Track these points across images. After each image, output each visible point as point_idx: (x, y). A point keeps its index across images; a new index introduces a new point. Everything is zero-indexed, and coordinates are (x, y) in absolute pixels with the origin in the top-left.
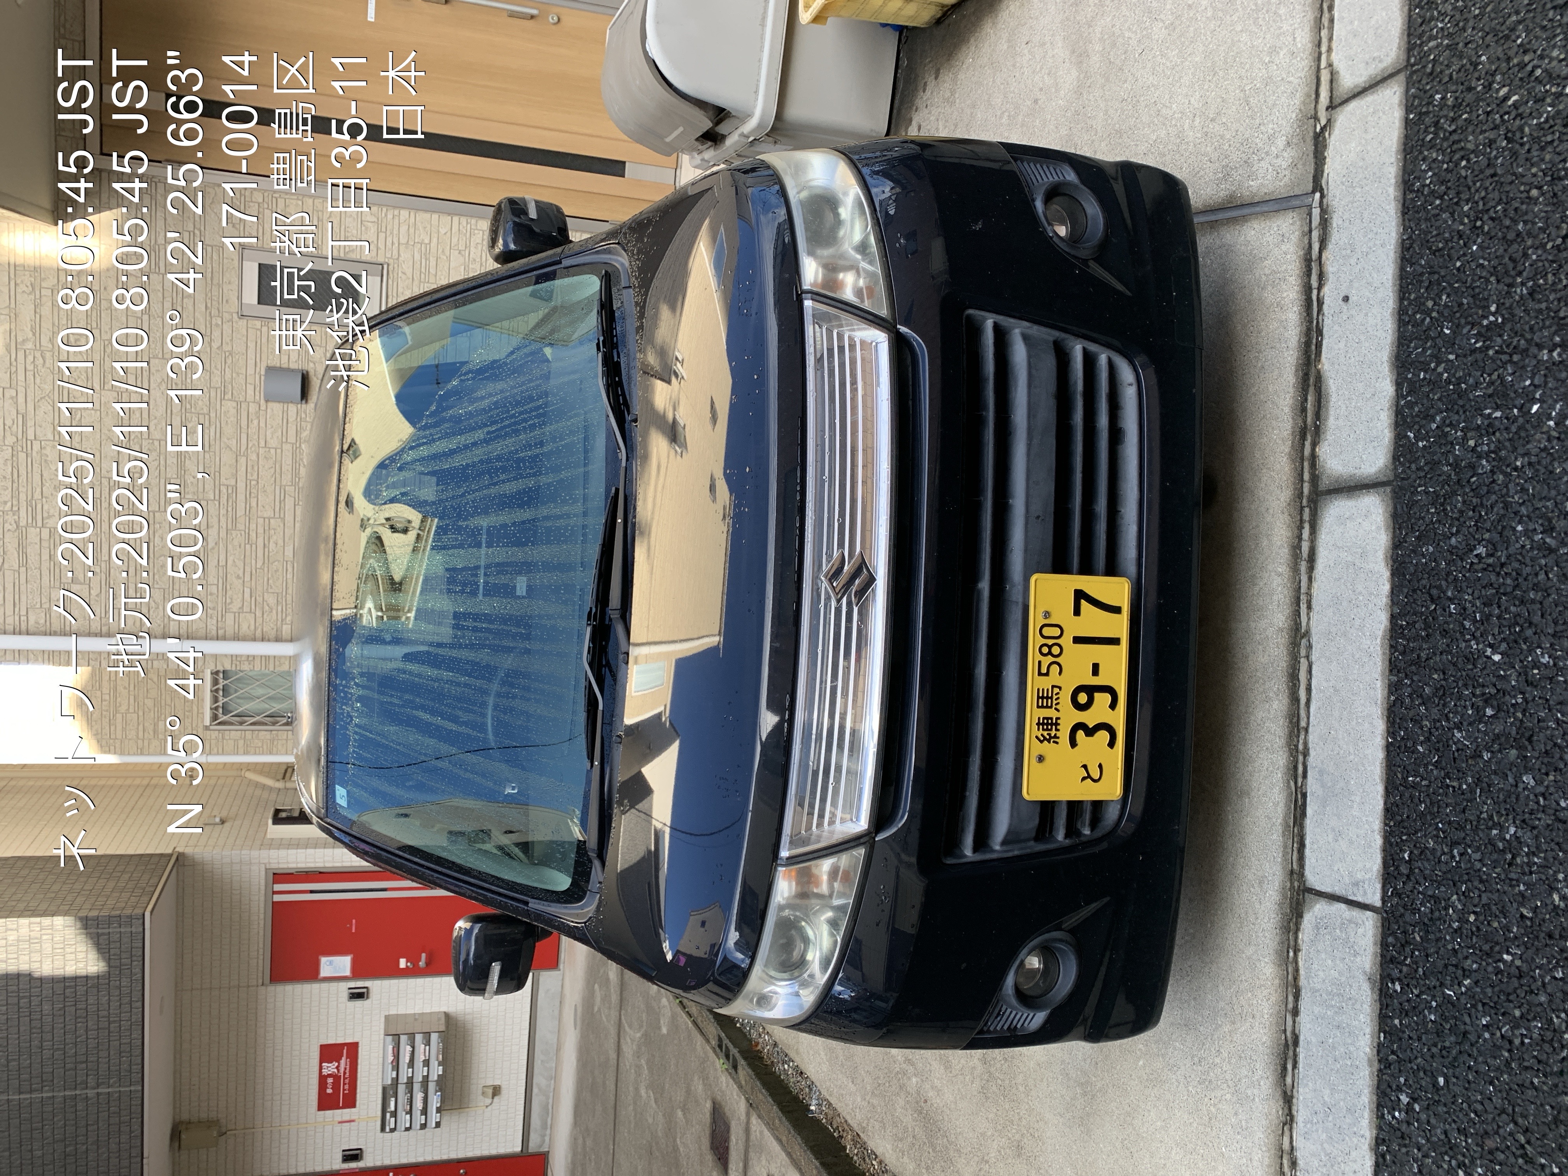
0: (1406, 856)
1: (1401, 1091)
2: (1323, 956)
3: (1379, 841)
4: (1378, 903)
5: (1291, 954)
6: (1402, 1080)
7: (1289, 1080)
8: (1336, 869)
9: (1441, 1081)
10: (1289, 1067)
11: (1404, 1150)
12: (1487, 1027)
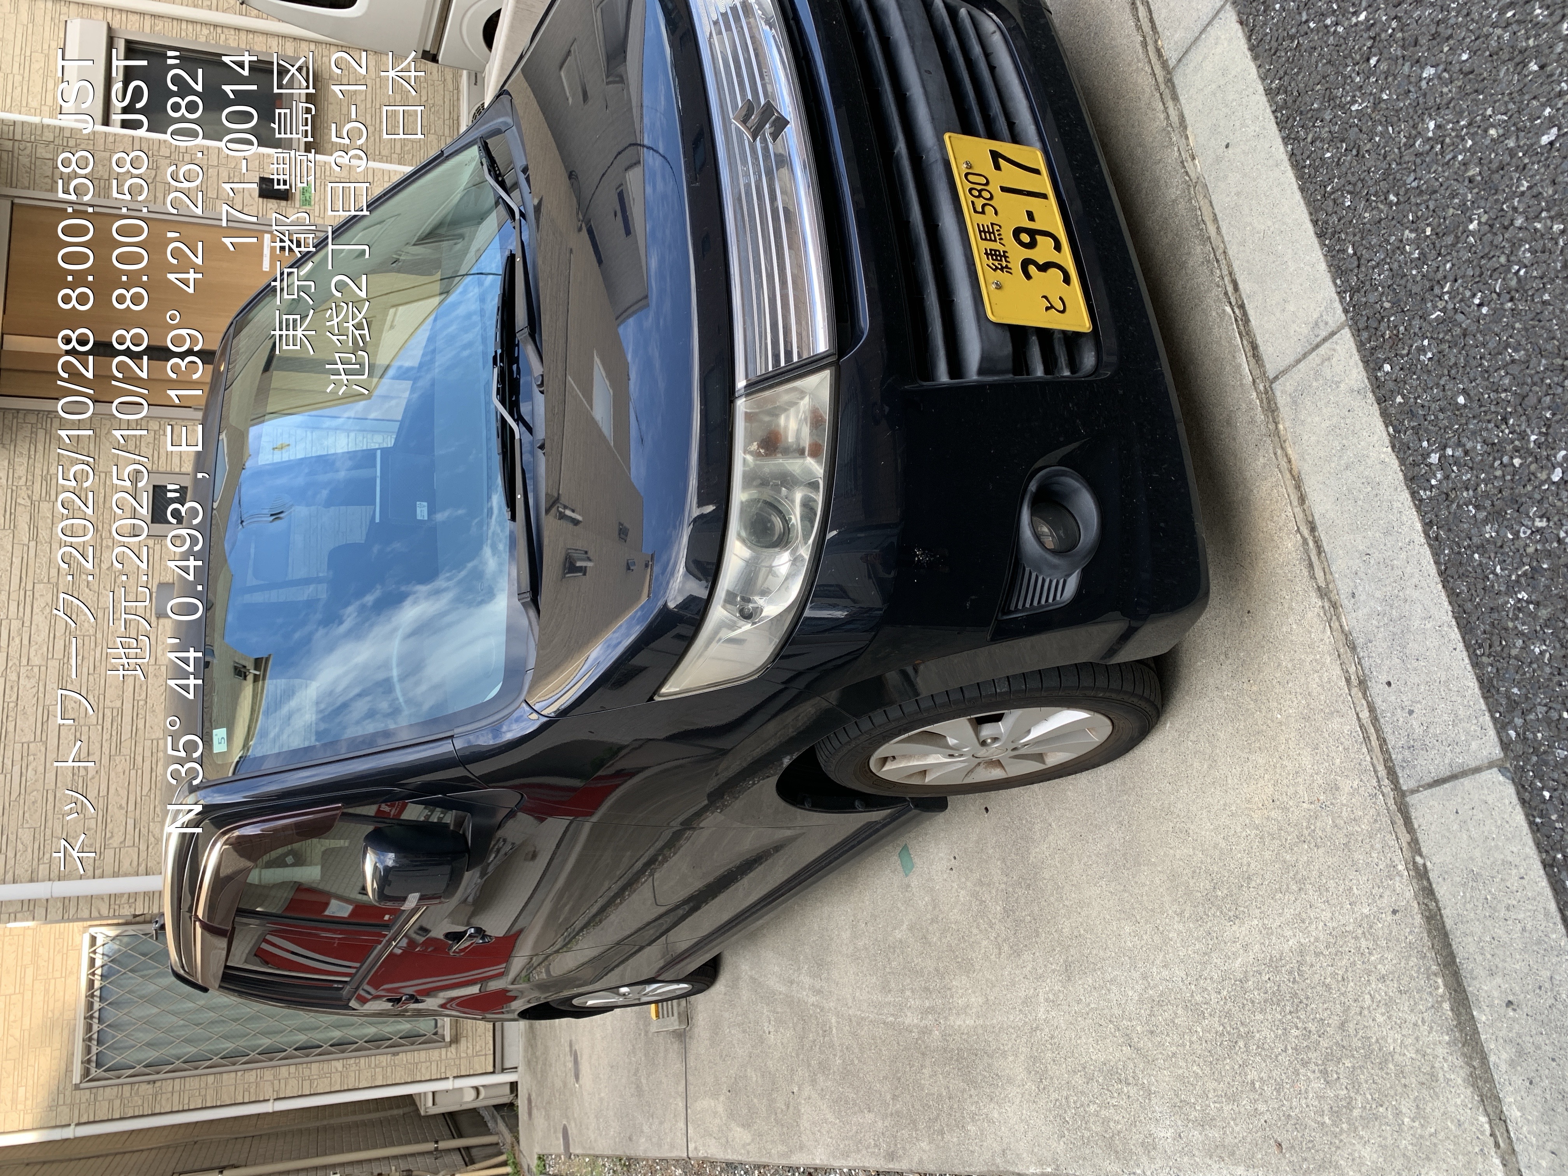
0: (1350, 251)
1: (1428, 455)
2: (1309, 420)
3: (1323, 266)
4: (1343, 317)
5: (1279, 452)
6: (1425, 444)
7: (1319, 574)
8: (1292, 333)
9: (1461, 400)
10: (1314, 558)
11: (1454, 506)
12: (1480, 305)
